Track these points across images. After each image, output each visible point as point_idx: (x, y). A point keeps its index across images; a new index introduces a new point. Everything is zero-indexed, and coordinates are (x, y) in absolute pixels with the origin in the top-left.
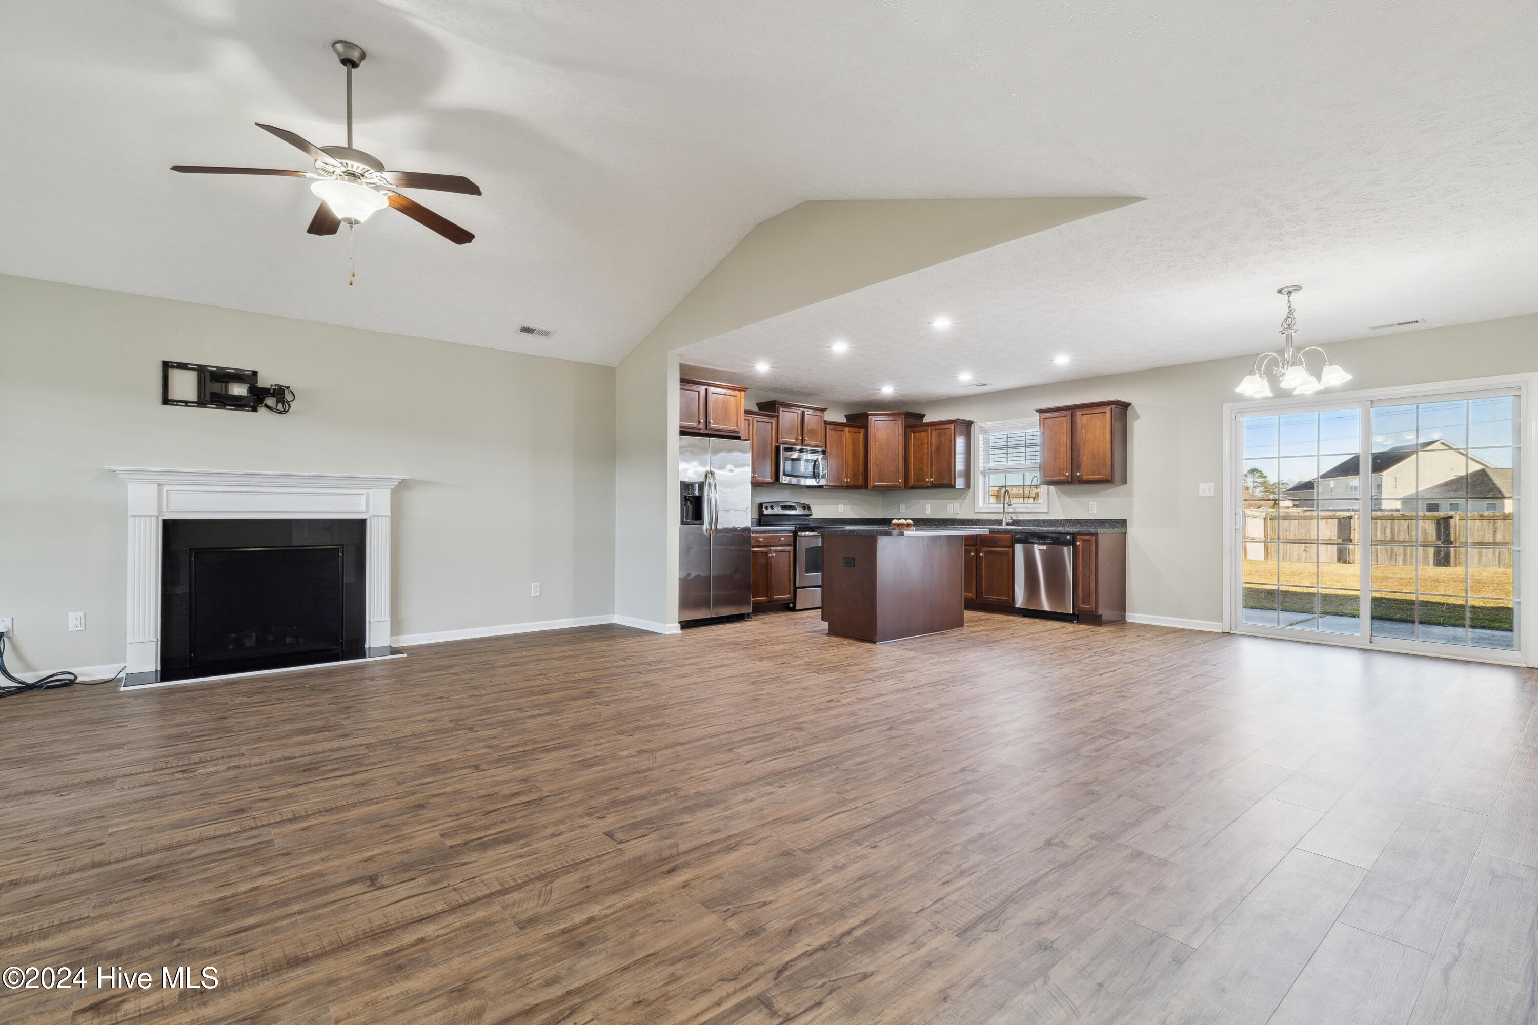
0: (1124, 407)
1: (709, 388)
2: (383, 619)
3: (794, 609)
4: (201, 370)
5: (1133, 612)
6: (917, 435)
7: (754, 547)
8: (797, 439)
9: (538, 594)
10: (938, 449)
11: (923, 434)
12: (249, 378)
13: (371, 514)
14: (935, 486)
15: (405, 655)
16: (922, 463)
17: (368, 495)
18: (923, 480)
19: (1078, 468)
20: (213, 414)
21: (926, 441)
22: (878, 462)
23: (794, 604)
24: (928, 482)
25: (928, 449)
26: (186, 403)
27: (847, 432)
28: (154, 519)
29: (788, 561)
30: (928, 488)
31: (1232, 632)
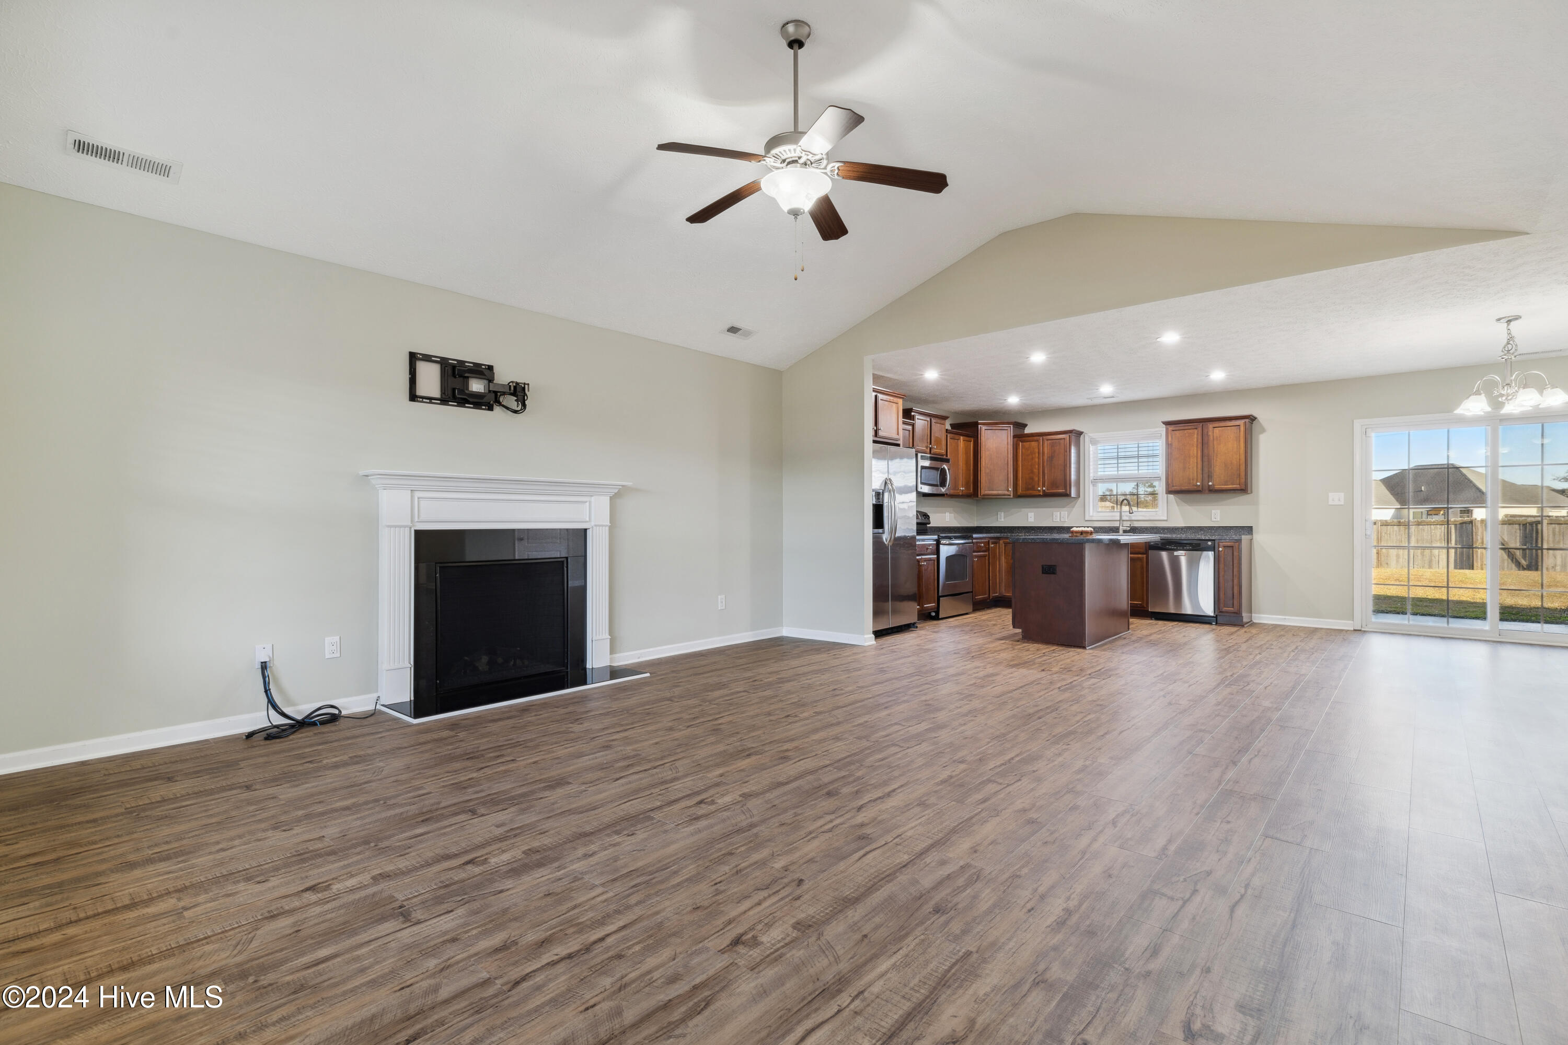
0: (1252, 419)
1: (878, 395)
2: (604, 637)
3: (937, 618)
4: (443, 362)
5: (1259, 613)
6: (1027, 444)
7: (918, 555)
8: (927, 447)
9: (724, 608)
10: (1051, 458)
11: (1034, 444)
12: (485, 372)
13: (593, 524)
14: (1046, 495)
15: (648, 675)
16: (1032, 472)
17: (590, 502)
18: (1033, 488)
19: (1210, 477)
20: (453, 412)
21: (1037, 450)
22: (988, 471)
23: (937, 612)
24: (1039, 491)
25: (1039, 458)
26: (431, 400)
27: (961, 440)
28: (407, 530)
29: (933, 569)
30: (1039, 496)
31: (1363, 629)
